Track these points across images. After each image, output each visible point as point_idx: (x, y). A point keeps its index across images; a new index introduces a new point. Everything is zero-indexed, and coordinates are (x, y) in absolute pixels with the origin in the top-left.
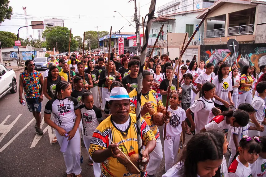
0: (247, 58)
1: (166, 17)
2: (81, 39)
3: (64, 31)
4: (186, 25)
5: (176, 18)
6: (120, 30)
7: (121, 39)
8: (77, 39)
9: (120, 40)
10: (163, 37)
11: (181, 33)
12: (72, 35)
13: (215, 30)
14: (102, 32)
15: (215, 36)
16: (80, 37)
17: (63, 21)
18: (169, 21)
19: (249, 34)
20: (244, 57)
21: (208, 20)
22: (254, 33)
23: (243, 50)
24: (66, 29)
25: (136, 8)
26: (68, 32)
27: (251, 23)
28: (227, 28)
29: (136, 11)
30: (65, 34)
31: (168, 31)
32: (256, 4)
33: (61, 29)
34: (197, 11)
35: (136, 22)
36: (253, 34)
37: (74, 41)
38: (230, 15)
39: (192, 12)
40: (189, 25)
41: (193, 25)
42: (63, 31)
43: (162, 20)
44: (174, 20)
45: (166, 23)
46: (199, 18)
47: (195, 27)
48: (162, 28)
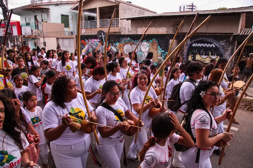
0: (115, 47)
1: (40, 5)
4: (62, 15)
5: (50, 7)
10: (38, 26)
11: (56, 23)
13: (89, 21)
15: (89, 27)
18: (43, 10)
19: (117, 27)
20: (113, 45)
22: (120, 26)
23: (111, 40)
27: (117, 18)
28: (98, 21)
31: (43, 20)
34: (70, 2)
36: (119, 26)
38: (100, 8)
39: (66, 2)
40: (64, 15)
41: (68, 16)
43: (35, 8)
44: (48, 9)
45: (40, 11)
46: (73, 9)
47: (70, 17)
48: (35, 17)
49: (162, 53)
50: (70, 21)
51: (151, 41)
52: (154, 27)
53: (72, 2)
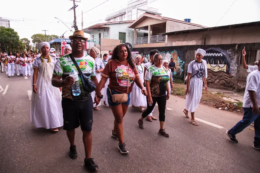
1: (102, 25)
2: (29, 41)
3: (9, 32)
4: (119, 33)
5: (110, 26)
6: (63, 35)
7: (64, 43)
8: (24, 41)
9: (63, 44)
11: (114, 39)
12: (19, 37)
13: (142, 38)
15: (142, 43)
16: (27, 39)
17: (9, 21)
18: (105, 29)
21: (137, 30)
24: (12, 30)
25: (75, 16)
26: (14, 33)
28: (149, 37)
29: (75, 18)
30: (11, 36)
32: (166, 20)
33: (5, 30)
34: (128, 22)
35: (75, 28)
37: (21, 43)
40: (121, 33)
41: (125, 33)
42: (7, 31)
43: (98, 28)
44: (109, 28)
45: (103, 30)
46: (129, 27)
47: (127, 35)
48: (100, 34)
49: (180, 63)
50: (127, 38)
51: (172, 52)
52: (186, 41)
53: (129, 21)
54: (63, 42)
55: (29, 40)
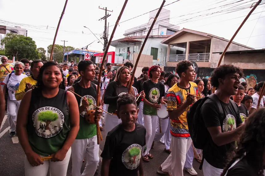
1: (134, 38)
2: (45, 51)
3: (27, 41)
4: (152, 48)
5: (142, 40)
6: (87, 46)
7: (88, 55)
8: (40, 50)
9: (86, 56)
10: (129, 57)
12: (36, 46)
13: (177, 55)
14: (68, 47)
15: (177, 61)
16: (43, 49)
17: (27, 31)
18: (136, 42)
19: (206, 61)
21: (171, 46)
22: (210, 61)
23: (201, 73)
24: (30, 39)
25: (106, 27)
26: (31, 42)
27: (207, 52)
28: (187, 54)
29: (106, 29)
30: (28, 44)
31: (134, 52)
32: (211, 37)
33: (24, 39)
34: (161, 37)
35: (104, 40)
36: (208, 61)
37: (38, 52)
38: (191, 43)
40: (154, 48)
41: (157, 49)
42: (26, 40)
43: (130, 41)
44: (141, 42)
45: (133, 43)
46: (164, 43)
47: (159, 51)
50: (159, 54)
51: (248, 77)
54: (86, 54)
55: (45, 49)
